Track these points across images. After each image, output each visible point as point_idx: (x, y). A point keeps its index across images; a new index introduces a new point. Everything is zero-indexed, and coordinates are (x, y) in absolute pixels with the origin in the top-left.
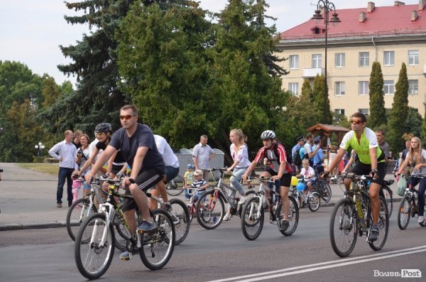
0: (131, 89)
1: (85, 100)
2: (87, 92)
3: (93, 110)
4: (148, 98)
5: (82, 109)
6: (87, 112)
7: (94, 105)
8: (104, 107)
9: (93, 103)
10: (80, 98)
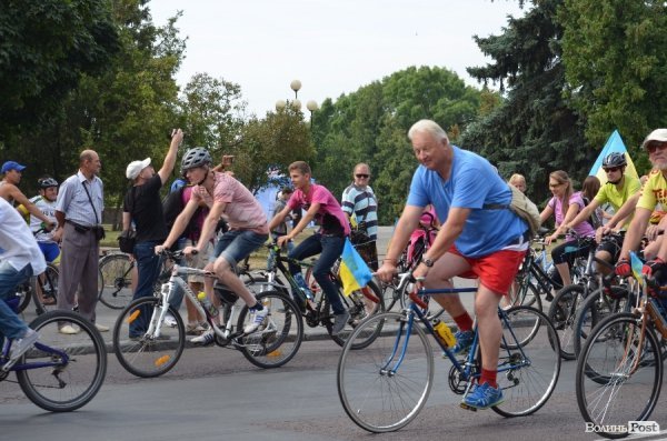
0: (585, 103)
1: (514, 123)
2: (515, 109)
3: (528, 140)
4: (610, 117)
5: (510, 139)
6: (519, 143)
7: (530, 130)
8: (544, 134)
9: (527, 128)
10: (505, 119)
